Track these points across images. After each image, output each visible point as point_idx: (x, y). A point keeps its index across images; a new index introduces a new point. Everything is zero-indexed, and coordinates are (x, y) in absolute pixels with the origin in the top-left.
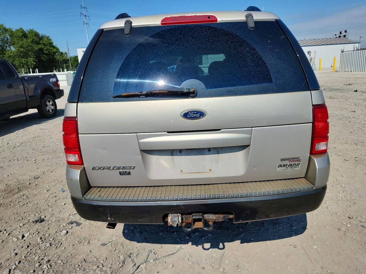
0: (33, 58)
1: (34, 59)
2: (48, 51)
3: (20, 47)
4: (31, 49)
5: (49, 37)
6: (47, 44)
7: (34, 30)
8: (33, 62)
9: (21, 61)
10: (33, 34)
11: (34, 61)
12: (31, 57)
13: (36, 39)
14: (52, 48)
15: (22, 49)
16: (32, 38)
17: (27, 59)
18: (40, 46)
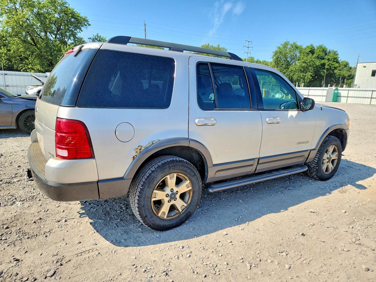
0: (311, 72)
1: (312, 74)
2: (330, 66)
3: (303, 62)
4: (312, 64)
5: (336, 52)
6: (331, 59)
7: (323, 46)
8: (309, 77)
9: (300, 75)
10: (321, 50)
11: (311, 76)
12: (310, 72)
13: (322, 54)
14: (335, 63)
15: (304, 65)
16: (318, 54)
17: (306, 73)
18: (323, 61)
